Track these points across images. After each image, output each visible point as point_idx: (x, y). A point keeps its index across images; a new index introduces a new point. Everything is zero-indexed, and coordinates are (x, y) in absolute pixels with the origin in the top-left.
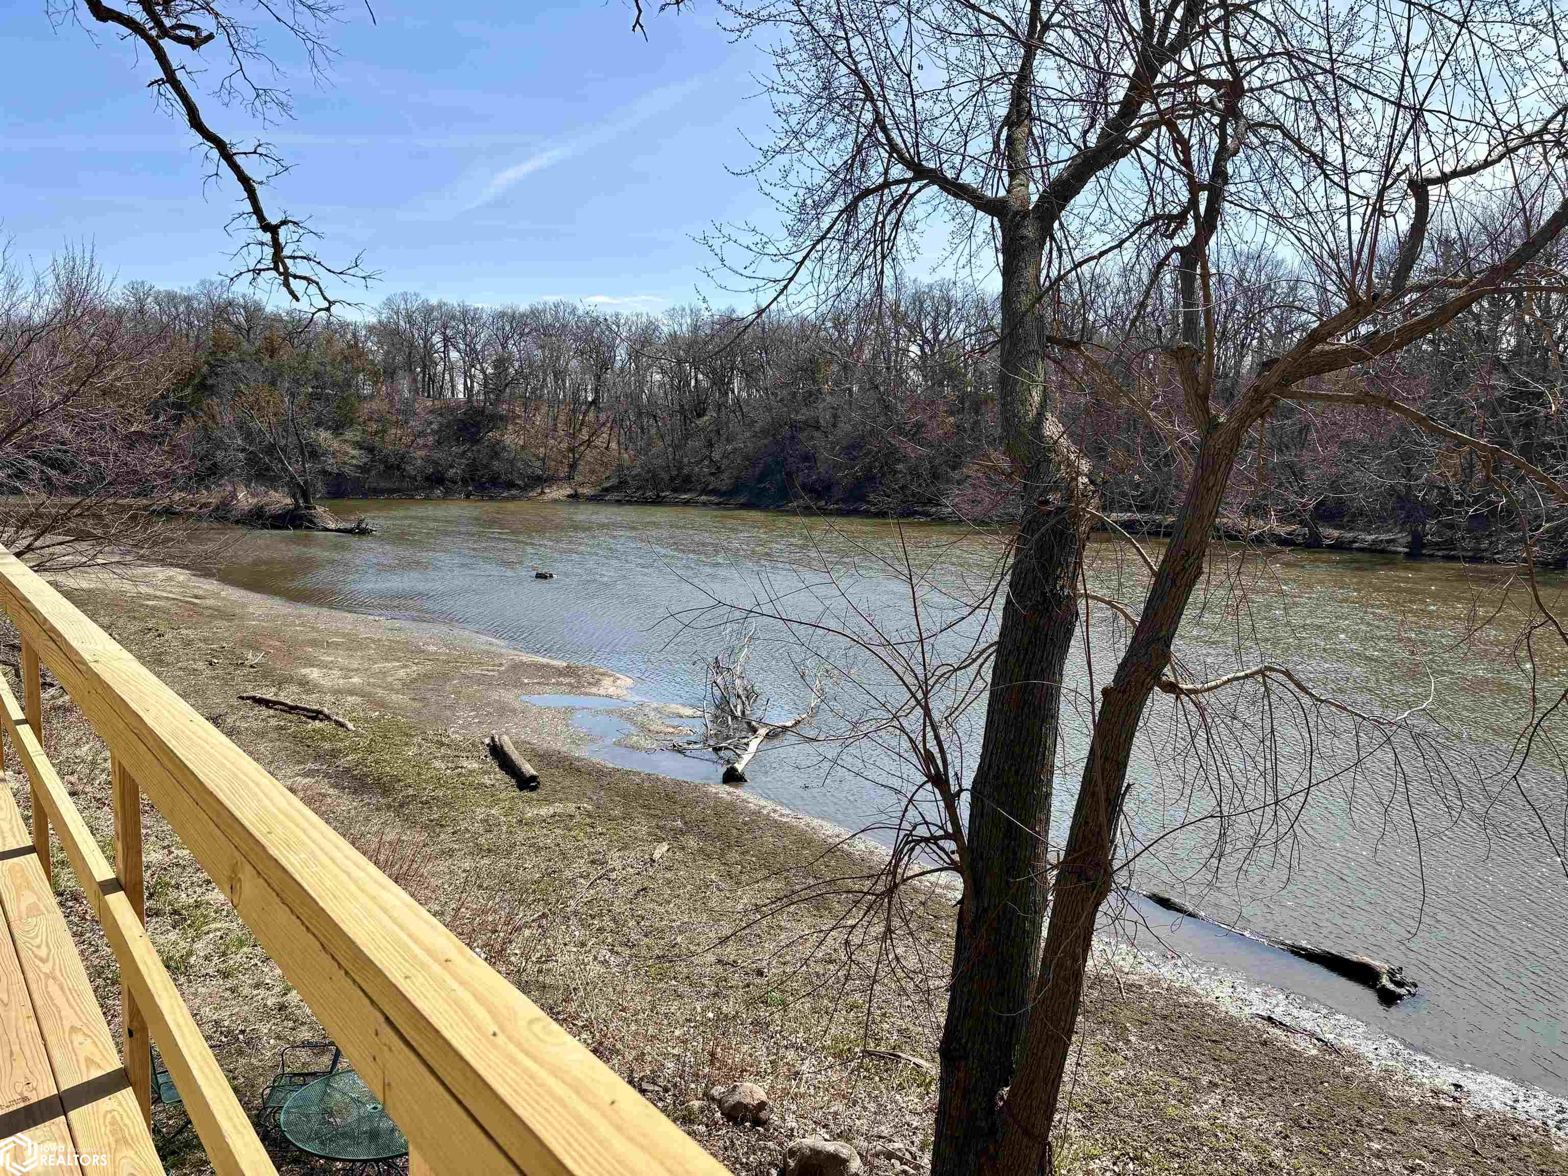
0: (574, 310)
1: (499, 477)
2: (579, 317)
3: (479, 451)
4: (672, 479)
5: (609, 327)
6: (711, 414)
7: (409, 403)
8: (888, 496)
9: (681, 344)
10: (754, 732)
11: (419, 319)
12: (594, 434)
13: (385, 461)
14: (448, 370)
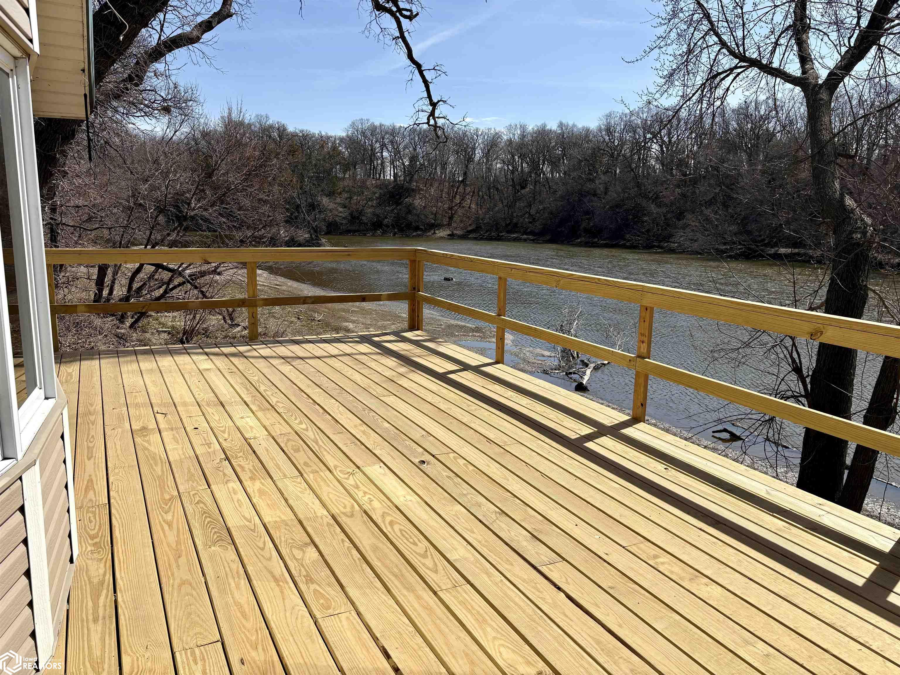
1: (411, 224)
2: (456, 132)
3: (400, 209)
4: (507, 225)
5: (472, 138)
6: (530, 187)
7: (364, 182)
8: (639, 236)
9: (514, 146)
10: (587, 365)
11: (369, 134)
12: (463, 199)
13: (351, 214)
14: (383, 163)
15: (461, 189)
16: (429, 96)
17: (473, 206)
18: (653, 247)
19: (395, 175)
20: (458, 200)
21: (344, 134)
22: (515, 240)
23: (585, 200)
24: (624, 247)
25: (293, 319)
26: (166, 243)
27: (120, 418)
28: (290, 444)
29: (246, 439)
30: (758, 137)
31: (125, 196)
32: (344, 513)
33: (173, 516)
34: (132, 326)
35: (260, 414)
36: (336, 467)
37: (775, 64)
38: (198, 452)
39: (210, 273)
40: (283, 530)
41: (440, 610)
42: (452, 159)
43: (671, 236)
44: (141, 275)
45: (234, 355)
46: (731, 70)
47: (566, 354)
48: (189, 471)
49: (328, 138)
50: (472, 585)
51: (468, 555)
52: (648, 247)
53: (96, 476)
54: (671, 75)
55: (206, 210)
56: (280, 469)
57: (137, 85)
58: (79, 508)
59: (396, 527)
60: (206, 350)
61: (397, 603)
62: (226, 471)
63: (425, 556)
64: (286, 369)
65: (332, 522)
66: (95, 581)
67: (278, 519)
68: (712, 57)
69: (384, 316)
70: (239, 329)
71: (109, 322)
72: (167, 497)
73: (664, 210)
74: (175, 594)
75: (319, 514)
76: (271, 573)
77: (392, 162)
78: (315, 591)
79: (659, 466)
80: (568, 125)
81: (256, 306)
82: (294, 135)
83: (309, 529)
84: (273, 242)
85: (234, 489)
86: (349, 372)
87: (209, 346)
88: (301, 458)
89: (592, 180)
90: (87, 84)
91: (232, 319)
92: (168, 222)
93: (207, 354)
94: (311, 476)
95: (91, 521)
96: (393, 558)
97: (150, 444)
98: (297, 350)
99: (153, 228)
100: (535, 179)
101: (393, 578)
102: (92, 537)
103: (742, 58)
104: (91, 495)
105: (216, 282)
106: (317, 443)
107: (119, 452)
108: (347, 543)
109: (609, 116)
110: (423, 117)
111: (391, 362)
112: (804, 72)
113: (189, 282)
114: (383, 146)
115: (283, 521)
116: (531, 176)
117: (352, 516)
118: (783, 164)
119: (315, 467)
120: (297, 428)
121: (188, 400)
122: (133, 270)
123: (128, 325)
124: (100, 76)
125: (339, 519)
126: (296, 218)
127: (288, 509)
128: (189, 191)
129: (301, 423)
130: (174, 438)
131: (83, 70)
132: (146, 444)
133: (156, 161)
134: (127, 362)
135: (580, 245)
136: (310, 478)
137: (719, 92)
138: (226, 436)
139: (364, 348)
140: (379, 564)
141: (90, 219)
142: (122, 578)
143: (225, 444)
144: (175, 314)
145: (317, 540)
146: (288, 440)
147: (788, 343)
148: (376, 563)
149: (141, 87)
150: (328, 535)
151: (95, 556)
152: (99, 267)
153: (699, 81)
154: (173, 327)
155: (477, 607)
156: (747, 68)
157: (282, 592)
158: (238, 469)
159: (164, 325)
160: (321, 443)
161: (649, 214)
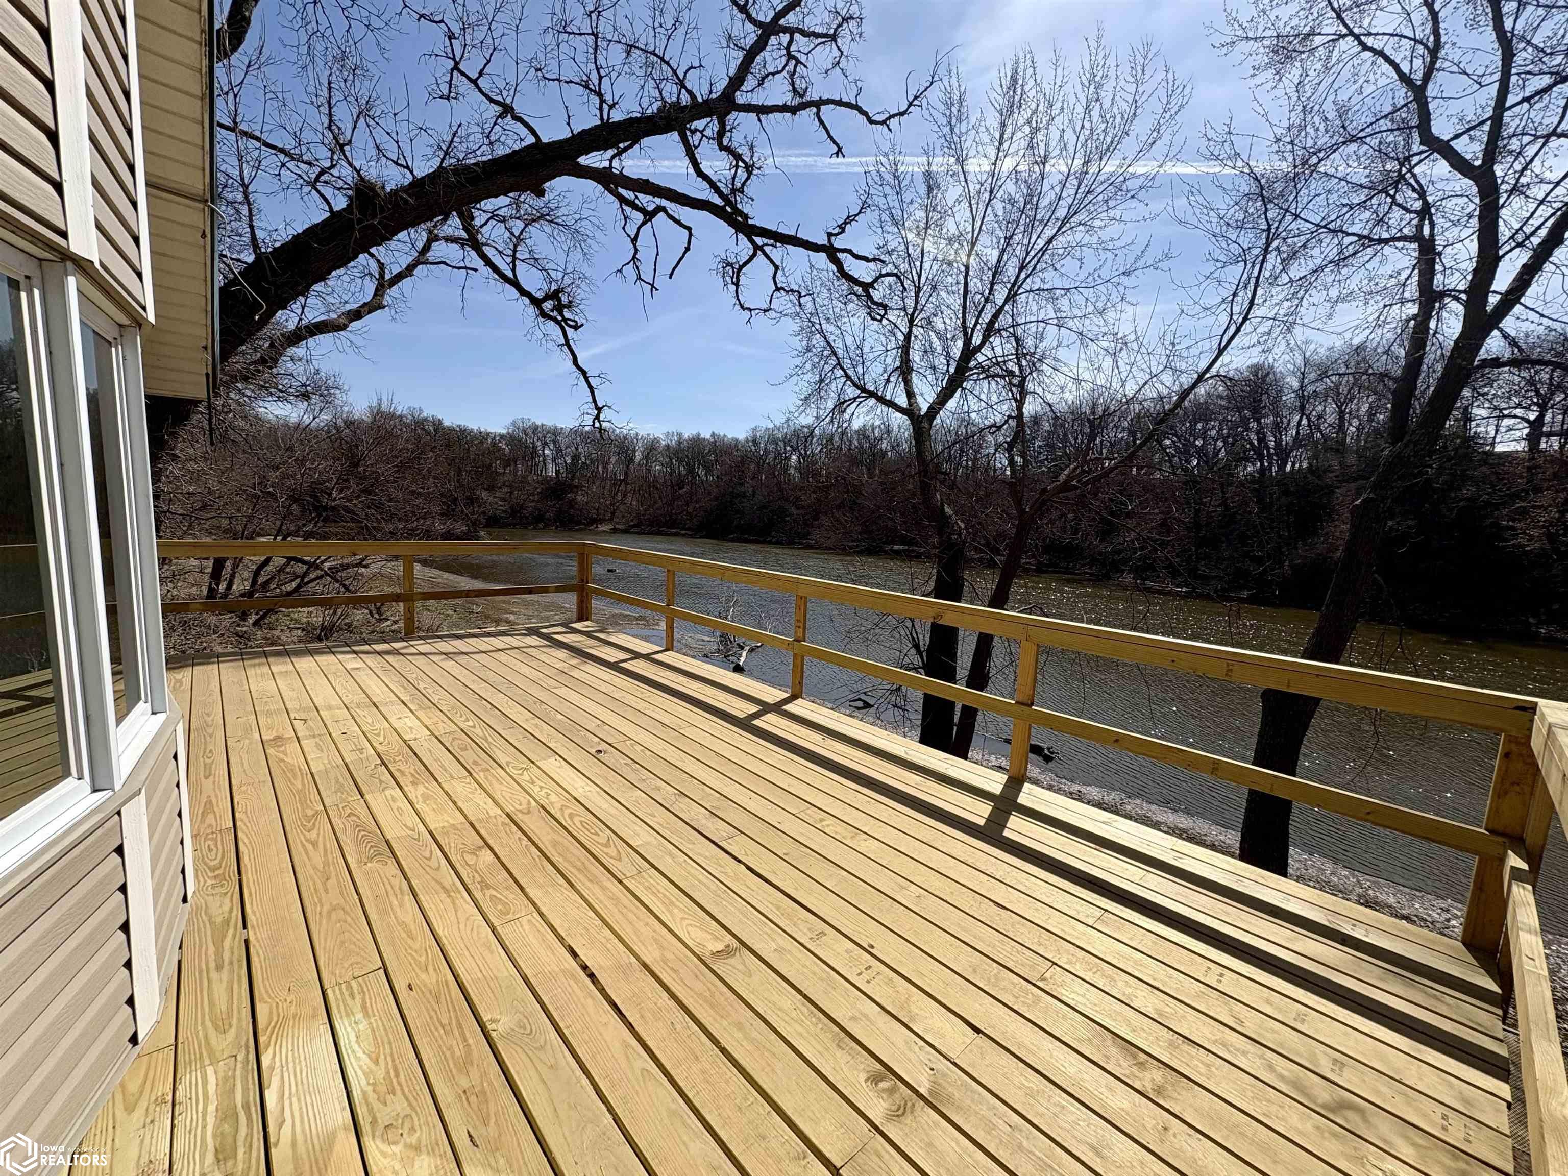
1: (573, 519)
3: (562, 504)
4: (667, 522)
5: (632, 441)
6: (687, 488)
7: (524, 477)
8: (782, 534)
10: (742, 648)
11: (530, 432)
12: (625, 496)
13: (512, 508)
14: (544, 460)
15: (622, 487)
16: (595, 401)
17: (634, 503)
18: (795, 543)
19: (557, 472)
20: (619, 497)
21: (504, 432)
22: (675, 535)
23: (736, 501)
24: (770, 543)
25: (450, 612)
26: (301, 533)
27: (247, 730)
28: (456, 743)
29: (405, 741)
30: (874, 454)
31: (250, 483)
32: (520, 811)
33: (318, 835)
34: (256, 624)
35: (420, 714)
36: (508, 763)
37: (888, 398)
38: (347, 760)
39: (356, 565)
40: (452, 836)
41: (627, 899)
42: (613, 460)
43: (809, 534)
44: (269, 568)
45: (388, 653)
46: (855, 399)
47: (725, 639)
48: (337, 782)
49: (488, 434)
50: (656, 869)
51: (650, 839)
52: (790, 543)
53: (216, 796)
54: (807, 398)
55: (350, 501)
56: (446, 770)
57: (271, 368)
58: (194, 836)
59: (577, 820)
60: (355, 648)
61: (582, 897)
62: (383, 779)
63: (607, 845)
64: (449, 664)
65: (508, 821)
66: (219, 920)
67: (446, 824)
68: (840, 387)
69: (546, 608)
70: (389, 623)
71: (227, 619)
72: (310, 812)
73: (803, 512)
74: (324, 922)
75: (492, 814)
76: (440, 883)
77: (554, 460)
78: (492, 896)
79: (817, 737)
81: (413, 601)
82: (451, 430)
83: (482, 832)
84: (428, 534)
85: (392, 797)
86: (518, 666)
87: (357, 643)
88: (468, 757)
89: (742, 484)
90: (210, 363)
91: (380, 614)
92: (303, 511)
93: (355, 652)
94: (482, 774)
95: (210, 850)
96: (576, 852)
97: (286, 755)
98: (460, 645)
99: (284, 518)
100: (691, 481)
101: (576, 873)
102: (213, 870)
103: (863, 390)
104: (210, 819)
105: (362, 575)
106: (486, 740)
107: (246, 766)
108: (525, 841)
109: (754, 429)
110: (589, 420)
111: (562, 654)
112: (910, 404)
113: (327, 575)
114: (545, 444)
115: (453, 826)
116: (687, 479)
117: (529, 812)
118: (897, 477)
119: (485, 765)
120: (462, 726)
121: (333, 703)
122: (259, 563)
123: (251, 621)
124: (225, 355)
125: (514, 817)
126: (453, 510)
127: (458, 813)
128: (330, 480)
129: (467, 720)
130: (317, 746)
131: (205, 348)
132: (281, 756)
133: (290, 449)
134: (254, 665)
135: (732, 540)
136: (481, 777)
137: (846, 416)
138: (381, 739)
139: (533, 641)
140: (561, 859)
141: (204, 507)
142: (254, 913)
143: (380, 749)
144: (310, 609)
145: (491, 842)
146: (454, 739)
147: (909, 624)
148: (556, 859)
149: (275, 371)
150: (503, 834)
151: (217, 890)
152: (215, 559)
153: (830, 405)
154: (308, 623)
155: (662, 890)
156: (867, 398)
157: (454, 904)
158: (397, 774)
159: (297, 621)
160: (490, 739)
161: (791, 515)
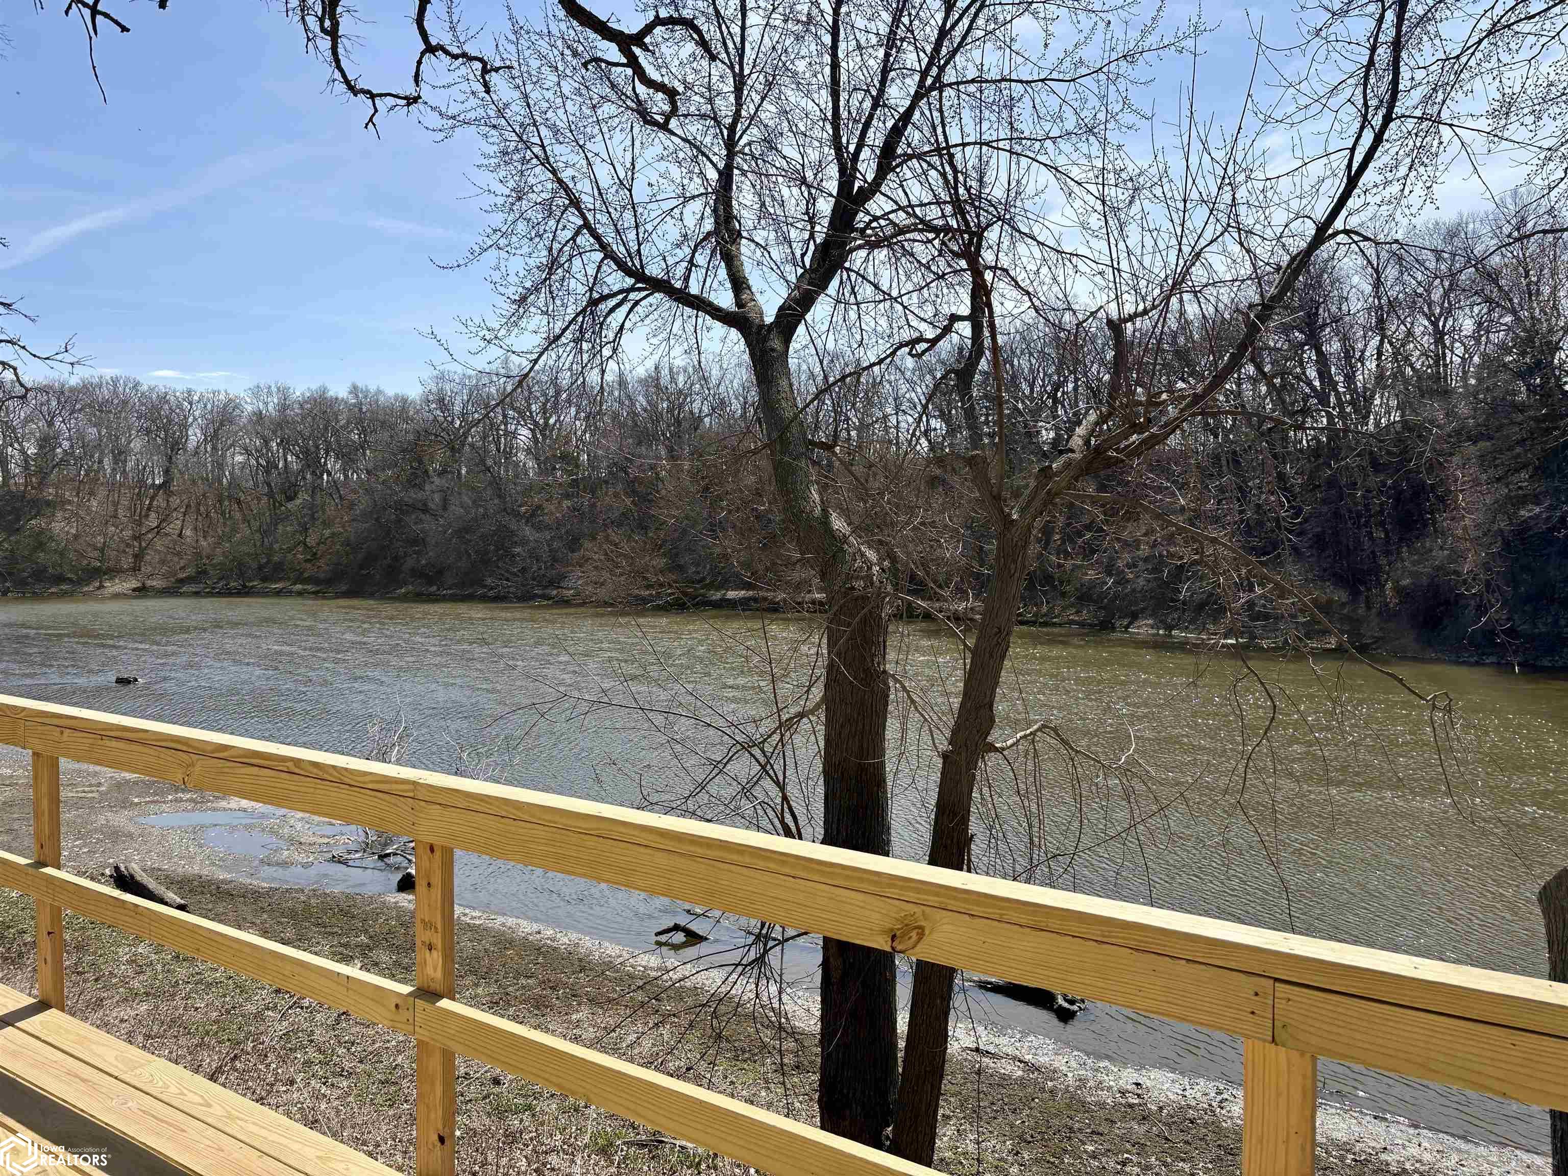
0: (137, 385)
1: (45, 571)
2: (142, 394)
3: (18, 541)
4: (260, 568)
5: (179, 406)
6: (303, 497)
8: (507, 580)
9: (267, 423)
12: (165, 519)
15: (160, 501)
17: (188, 532)
18: (534, 597)
20: (153, 522)
22: (278, 593)
23: (410, 519)
24: (484, 599)
42: (136, 445)
43: (563, 577)
46: (625, 294)
52: (525, 598)
73: (548, 535)
80: (368, 391)
89: (420, 486)
100: (313, 482)
103: (641, 276)
109: (440, 378)
112: (739, 304)
116: (304, 478)
135: (404, 599)
137: (608, 331)
156: (649, 292)
161: (524, 542)
